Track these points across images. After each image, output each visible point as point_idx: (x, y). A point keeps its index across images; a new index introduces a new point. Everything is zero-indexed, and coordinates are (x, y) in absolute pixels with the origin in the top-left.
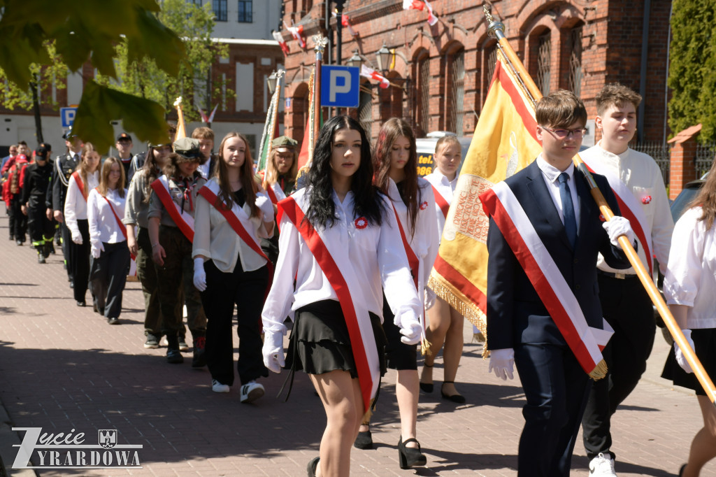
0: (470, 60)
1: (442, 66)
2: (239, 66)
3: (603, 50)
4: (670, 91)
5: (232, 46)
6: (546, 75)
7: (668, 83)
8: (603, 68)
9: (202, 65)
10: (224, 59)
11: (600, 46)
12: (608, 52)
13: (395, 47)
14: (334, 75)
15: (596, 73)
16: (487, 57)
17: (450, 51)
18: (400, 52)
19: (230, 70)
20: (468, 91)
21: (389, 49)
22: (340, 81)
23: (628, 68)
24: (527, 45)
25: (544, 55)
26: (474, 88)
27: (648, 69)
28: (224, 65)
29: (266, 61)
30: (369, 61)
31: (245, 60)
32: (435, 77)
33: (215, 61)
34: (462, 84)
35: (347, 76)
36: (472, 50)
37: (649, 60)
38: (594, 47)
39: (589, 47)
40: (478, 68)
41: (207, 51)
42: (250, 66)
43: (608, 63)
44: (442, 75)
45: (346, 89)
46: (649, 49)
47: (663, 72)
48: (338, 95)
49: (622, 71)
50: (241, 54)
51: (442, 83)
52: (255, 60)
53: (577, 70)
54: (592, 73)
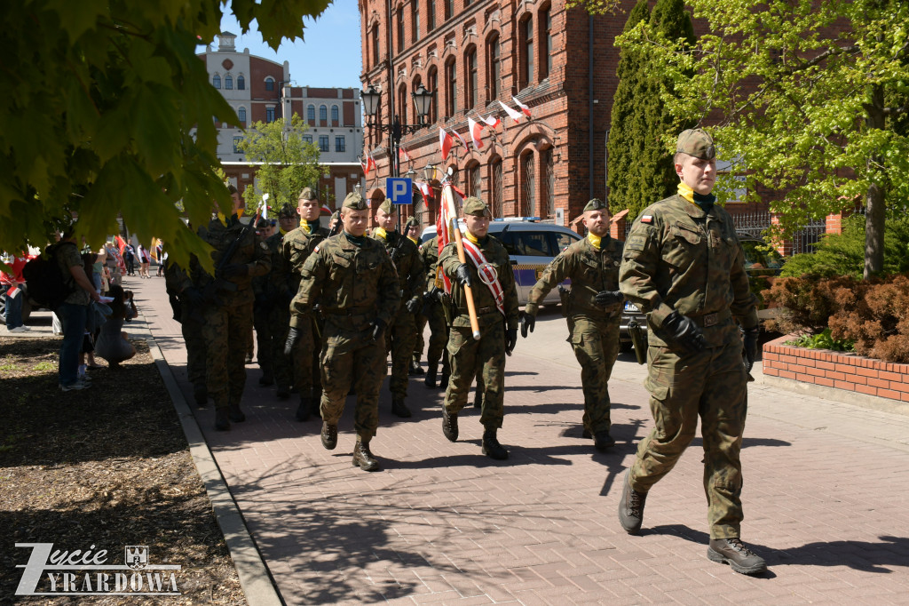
0: (484, 172)
1: (466, 176)
2: (336, 179)
3: (566, 164)
4: (609, 189)
5: (331, 166)
6: (532, 180)
7: (608, 184)
8: (567, 175)
9: (313, 180)
10: (327, 176)
11: (564, 161)
12: (569, 164)
13: (436, 164)
14: (395, 184)
15: (562, 178)
16: (494, 170)
17: (471, 166)
18: (439, 167)
19: (331, 183)
20: (483, 191)
21: (432, 165)
22: (400, 188)
23: (582, 174)
24: (519, 161)
25: (530, 167)
26: (487, 189)
27: (594, 175)
28: (327, 179)
29: (354, 176)
30: (419, 174)
31: (340, 176)
32: (462, 182)
33: (321, 177)
34: (479, 187)
35: (404, 184)
36: (484, 165)
37: (594, 169)
38: (561, 162)
39: (558, 162)
40: (489, 177)
41: (316, 171)
42: (345, 179)
43: (569, 172)
44: (466, 181)
45: (404, 192)
46: (594, 164)
47: (603, 177)
48: (398, 196)
49: (579, 177)
50: (337, 172)
51: (466, 187)
52: (347, 176)
53: (551, 177)
54: (560, 178)
